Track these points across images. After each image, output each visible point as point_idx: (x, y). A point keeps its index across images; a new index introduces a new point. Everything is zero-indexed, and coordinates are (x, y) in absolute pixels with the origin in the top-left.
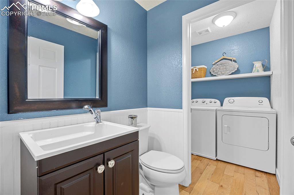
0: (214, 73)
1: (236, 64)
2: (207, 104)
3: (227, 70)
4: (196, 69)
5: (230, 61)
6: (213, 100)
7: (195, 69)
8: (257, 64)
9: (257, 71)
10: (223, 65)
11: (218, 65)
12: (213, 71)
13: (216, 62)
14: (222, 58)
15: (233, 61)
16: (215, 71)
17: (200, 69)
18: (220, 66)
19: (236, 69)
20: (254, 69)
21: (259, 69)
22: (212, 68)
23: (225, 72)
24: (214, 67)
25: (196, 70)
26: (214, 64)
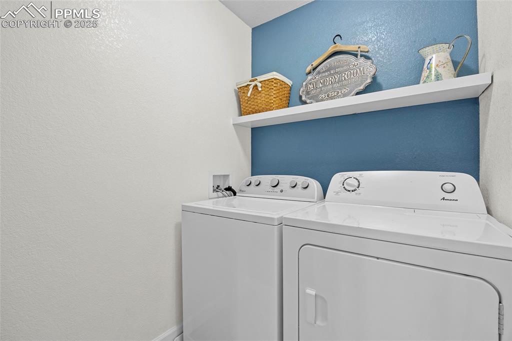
0: (308, 98)
1: (369, 62)
2: (282, 191)
3: (343, 86)
4: (256, 86)
5: (351, 58)
6: (301, 180)
7: (253, 84)
8: (434, 56)
9: (433, 77)
10: (332, 72)
11: (319, 73)
12: (308, 93)
13: (315, 64)
14: (331, 49)
15: (361, 57)
16: (313, 92)
17: (267, 82)
18: (324, 74)
19: (369, 81)
20: (425, 74)
21: (441, 70)
22: (304, 83)
23: (338, 93)
24: (310, 80)
25: (257, 89)
26: (310, 73)
